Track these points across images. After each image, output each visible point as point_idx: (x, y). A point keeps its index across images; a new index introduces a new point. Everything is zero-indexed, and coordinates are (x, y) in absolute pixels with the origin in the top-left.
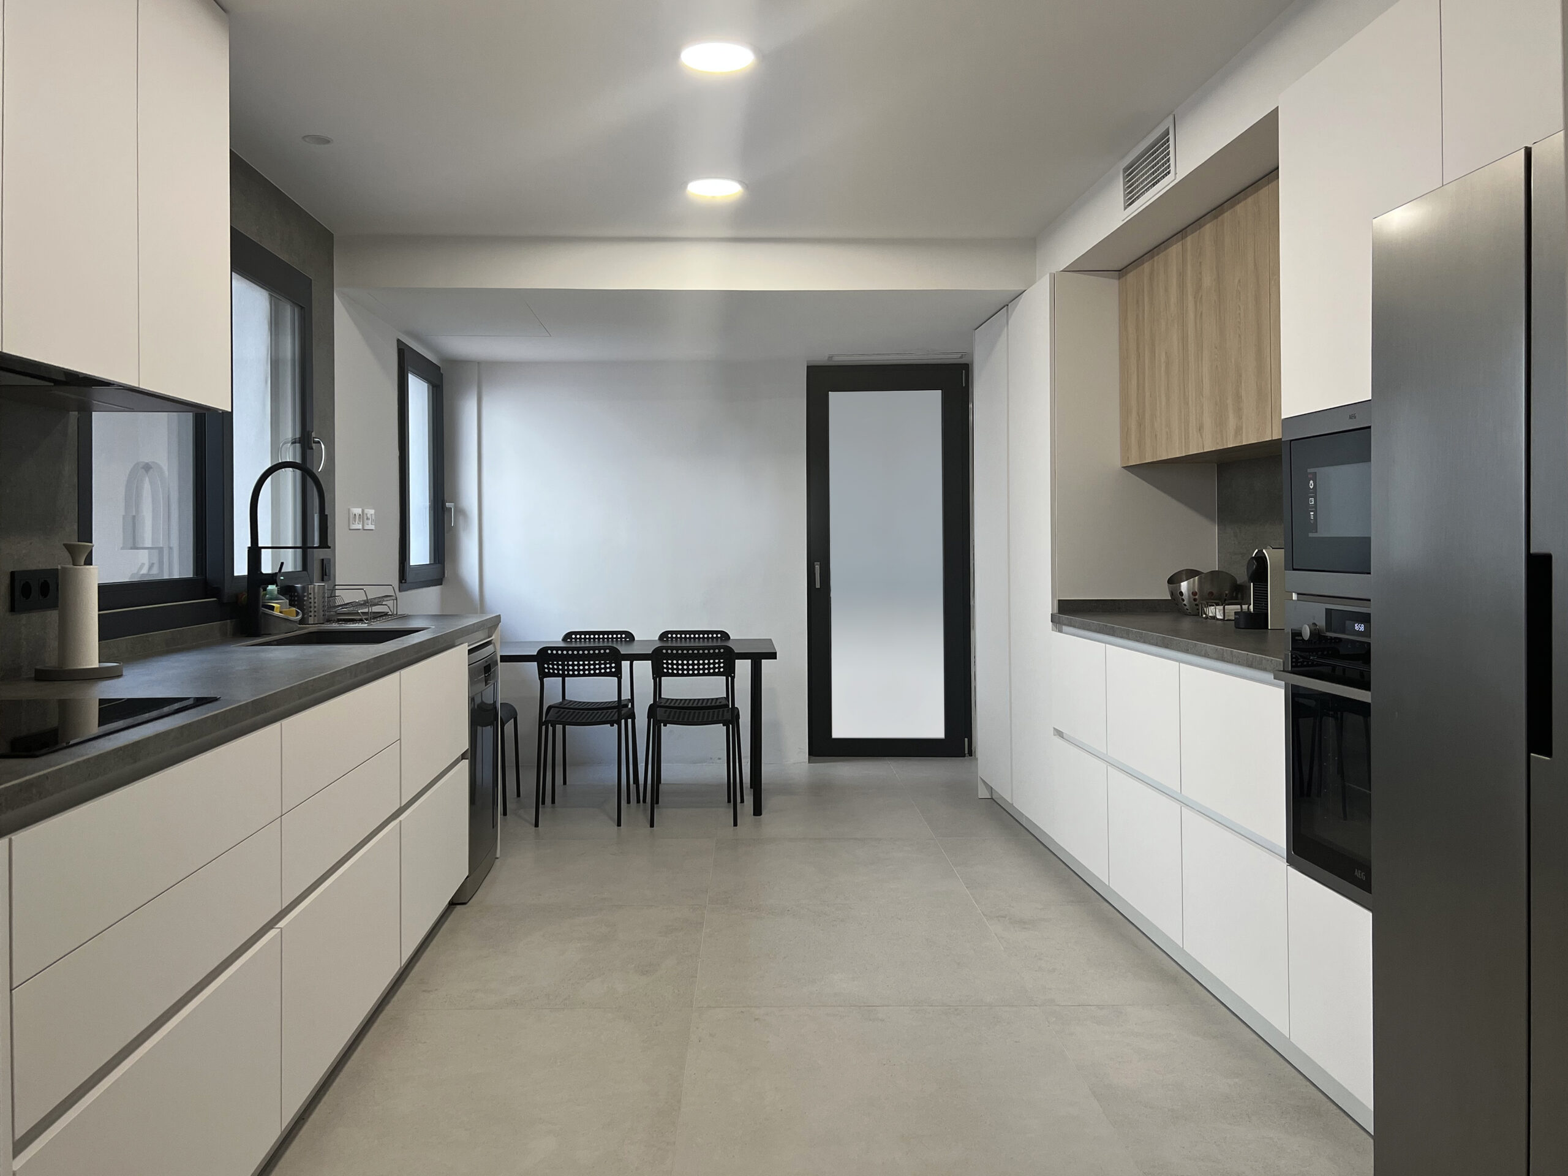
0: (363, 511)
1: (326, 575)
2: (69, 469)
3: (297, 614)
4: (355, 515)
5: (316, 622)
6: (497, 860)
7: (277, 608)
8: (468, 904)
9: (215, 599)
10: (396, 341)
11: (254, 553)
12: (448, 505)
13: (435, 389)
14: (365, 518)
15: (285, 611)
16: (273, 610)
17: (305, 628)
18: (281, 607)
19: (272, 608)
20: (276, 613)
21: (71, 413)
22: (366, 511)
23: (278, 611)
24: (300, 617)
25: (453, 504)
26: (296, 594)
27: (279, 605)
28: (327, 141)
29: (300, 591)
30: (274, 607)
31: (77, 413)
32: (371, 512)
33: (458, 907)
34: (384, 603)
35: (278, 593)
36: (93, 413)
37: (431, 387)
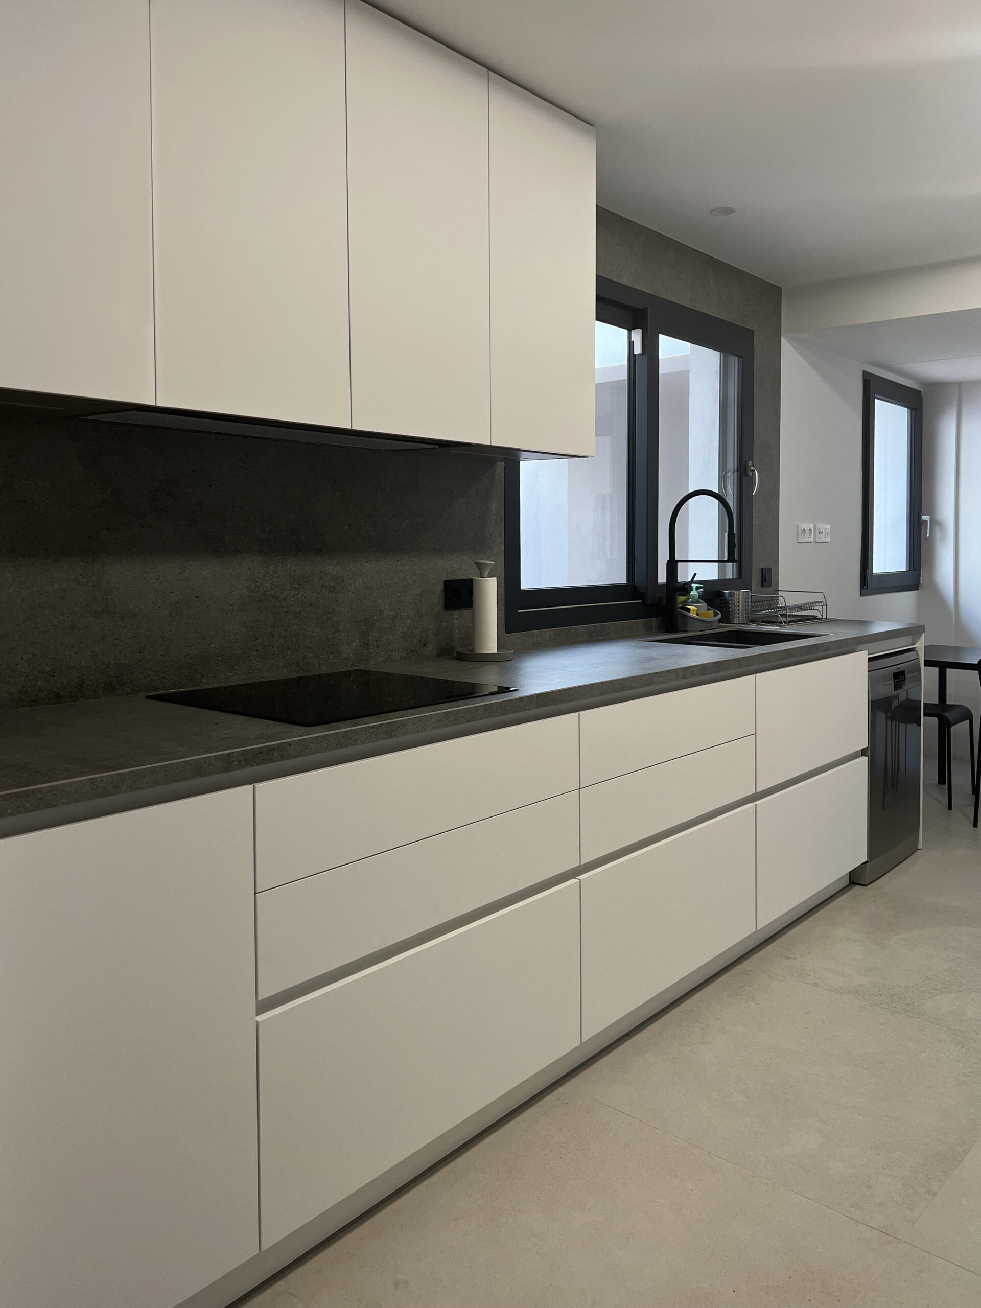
0: (815, 526)
1: (765, 582)
2: (496, 506)
3: (716, 614)
4: (804, 530)
5: (741, 622)
6: (918, 851)
7: (694, 610)
8: (868, 887)
9: (640, 601)
10: (861, 373)
11: (672, 565)
12: (924, 517)
13: (913, 412)
14: (817, 532)
15: (702, 613)
16: (689, 612)
17: (728, 627)
18: (697, 609)
19: (689, 610)
20: (693, 614)
21: (497, 463)
22: (819, 526)
23: (695, 612)
24: (720, 616)
25: (928, 516)
26: (723, 598)
27: (695, 608)
28: (730, 211)
29: (727, 596)
30: (690, 609)
31: (503, 463)
32: (826, 527)
33: (858, 887)
34: (816, 608)
35: (699, 598)
36: (521, 462)
37: (910, 410)
